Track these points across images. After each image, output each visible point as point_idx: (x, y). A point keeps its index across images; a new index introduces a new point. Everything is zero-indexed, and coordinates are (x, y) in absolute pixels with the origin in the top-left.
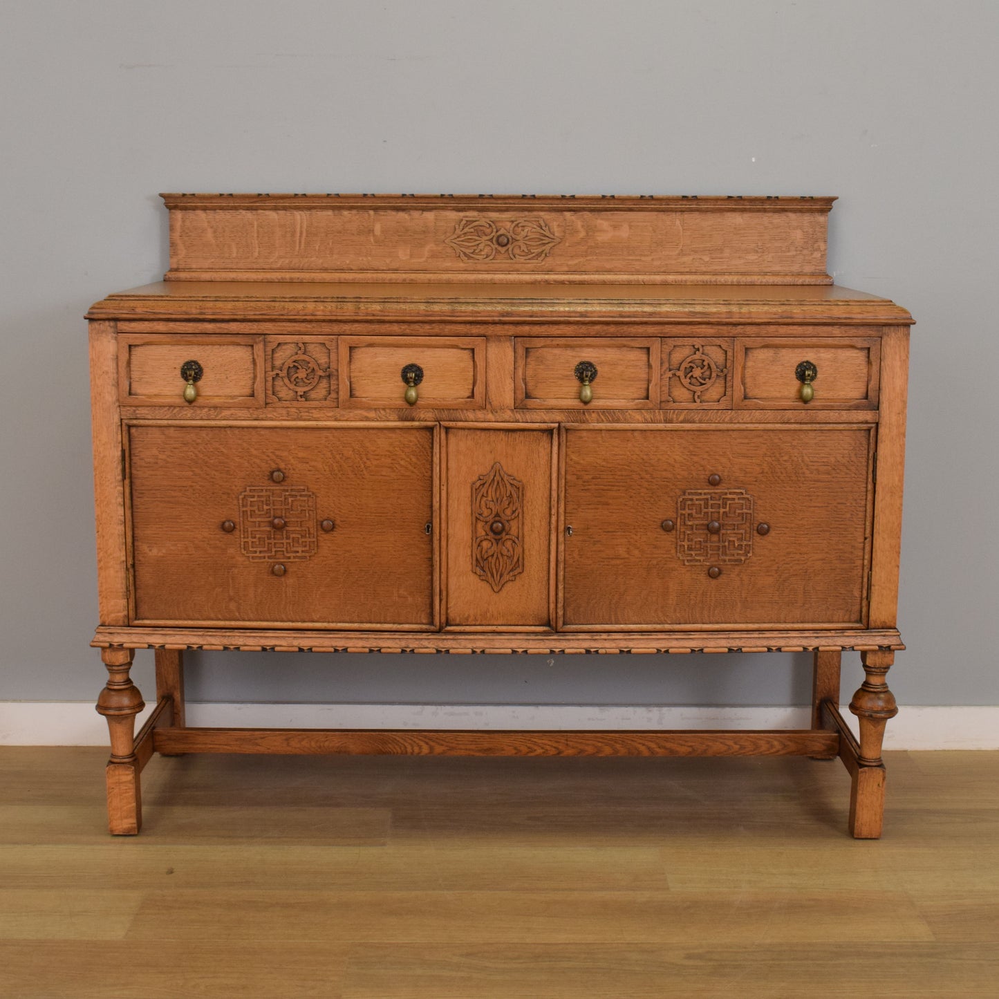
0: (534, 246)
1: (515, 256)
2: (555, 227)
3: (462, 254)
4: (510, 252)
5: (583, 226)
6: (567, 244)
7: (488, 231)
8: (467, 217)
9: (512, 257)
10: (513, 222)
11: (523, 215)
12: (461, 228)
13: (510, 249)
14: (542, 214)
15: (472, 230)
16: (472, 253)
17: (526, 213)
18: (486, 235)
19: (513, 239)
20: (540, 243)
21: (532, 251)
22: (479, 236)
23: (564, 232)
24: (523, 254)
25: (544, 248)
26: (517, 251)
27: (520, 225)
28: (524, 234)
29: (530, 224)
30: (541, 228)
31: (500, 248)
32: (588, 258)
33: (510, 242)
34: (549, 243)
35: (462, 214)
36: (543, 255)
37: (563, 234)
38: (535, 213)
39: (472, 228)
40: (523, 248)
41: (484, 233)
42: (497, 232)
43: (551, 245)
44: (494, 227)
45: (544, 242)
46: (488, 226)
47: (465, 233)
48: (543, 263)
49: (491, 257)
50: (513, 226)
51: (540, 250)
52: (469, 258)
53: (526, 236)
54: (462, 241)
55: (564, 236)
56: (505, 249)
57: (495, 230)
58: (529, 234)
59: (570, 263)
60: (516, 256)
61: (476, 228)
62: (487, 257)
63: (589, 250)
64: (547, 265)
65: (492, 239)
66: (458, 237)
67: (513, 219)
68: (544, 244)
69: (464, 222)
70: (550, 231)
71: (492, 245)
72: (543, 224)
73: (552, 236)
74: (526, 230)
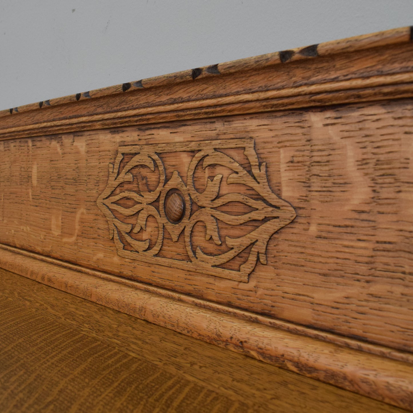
0: (233, 227)
1: (194, 253)
2: (283, 167)
3: (116, 237)
4: (187, 240)
5: (363, 163)
6: (313, 229)
7: (153, 178)
8: (123, 144)
9: (191, 254)
10: (193, 152)
11: (213, 134)
12: (116, 171)
13: (187, 233)
14: (252, 124)
15: (129, 177)
16: (129, 233)
17: (219, 126)
18: (150, 191)
19: (193, 203)
20: (246, 217)
21: (230, 242)
22: (138, 192)
23: (307, 184)
24: (211, 248)
25: (254, 235)
26: (199, 239)
27: (208, 161)
28: (212, 189)
29: (225, 160)
30: (250, 172)
31: (169, 226)
32: (375, 289)
33: (188, 213)
34: (266, 220)
35: (118, 138)
36: (252, 258)
37: (303, 192)
38: (238, 124)
39: (129, 171)
40: (211, 226)
41: (147, 184)
42: (167, 180)
43: (271, 226)
44: (161, 168)
45: (254, 215)
46: (152, 166)
47: (121, 185)
48: (252, 284)
49: (156, 249)
50: (193, 167)
51: (246, 241)
52: (126, 246)
53: (218, 197)
54: (116, 203)
55: (305, 199)
56: (178, 228)
57: (163, 178)
58: (225, 190)
59: (319, 296)
60: (199, 251)
61: (135, 171)
62: (149, 248)
63: (382, 259)
64: (260, 292)
65: (157, 200)
66: (112, 194)
67: (193, 146)
68: (256, 223)
69: (120, 157)
70: (269, 181)
71: (158, 217)
72: (254, 160)
73: (273, 198)
74: (218, 177)
